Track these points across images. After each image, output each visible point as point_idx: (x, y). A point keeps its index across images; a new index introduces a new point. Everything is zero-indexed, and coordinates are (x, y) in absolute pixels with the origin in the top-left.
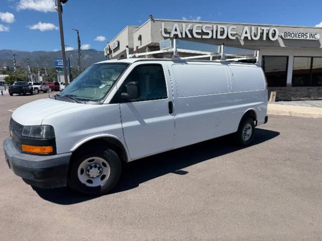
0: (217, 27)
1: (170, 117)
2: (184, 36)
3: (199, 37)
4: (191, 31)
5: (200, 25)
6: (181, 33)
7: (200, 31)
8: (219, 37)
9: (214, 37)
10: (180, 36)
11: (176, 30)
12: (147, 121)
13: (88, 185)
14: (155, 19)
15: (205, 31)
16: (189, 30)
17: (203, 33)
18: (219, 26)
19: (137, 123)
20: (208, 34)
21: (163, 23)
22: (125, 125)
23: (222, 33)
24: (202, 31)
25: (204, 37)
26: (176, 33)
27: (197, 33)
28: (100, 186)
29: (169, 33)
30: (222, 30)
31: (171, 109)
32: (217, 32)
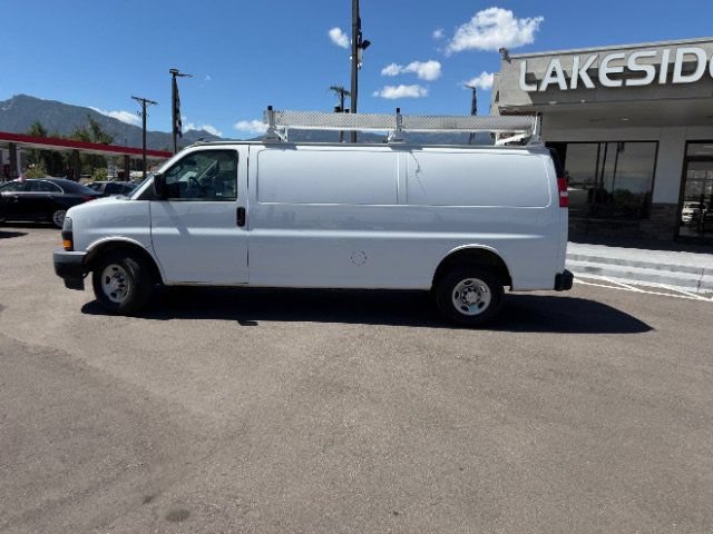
0: (673, 55)
1: (238, 231)
2: (574, 85)
3: (618, 83)
4: (593, 74)
5: (622, 55)
6: (568, 81)
7: (620, 70)
8: (678, 78)
9: (663, 79)
10: (563, 86)
11: (554, 74)
12: (192, 231)
13: (111, 298)
14: (511, 56)
15: (633, 67)
16: (588, 71)
17: (628, 73)
18: (681, 52)
19: (174, 231)
20: (643, 74)
21: (523, 64)
22: (156, 231)
23: (689, 69)
24: (626, 68)
25: (630, 82)
26: (553, 80)
27: (611, 76)
28: (119, 304)
29: (539, 83)
30: (693, 59)
31: (241, 218)
32: (671, 67)
